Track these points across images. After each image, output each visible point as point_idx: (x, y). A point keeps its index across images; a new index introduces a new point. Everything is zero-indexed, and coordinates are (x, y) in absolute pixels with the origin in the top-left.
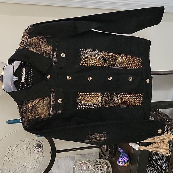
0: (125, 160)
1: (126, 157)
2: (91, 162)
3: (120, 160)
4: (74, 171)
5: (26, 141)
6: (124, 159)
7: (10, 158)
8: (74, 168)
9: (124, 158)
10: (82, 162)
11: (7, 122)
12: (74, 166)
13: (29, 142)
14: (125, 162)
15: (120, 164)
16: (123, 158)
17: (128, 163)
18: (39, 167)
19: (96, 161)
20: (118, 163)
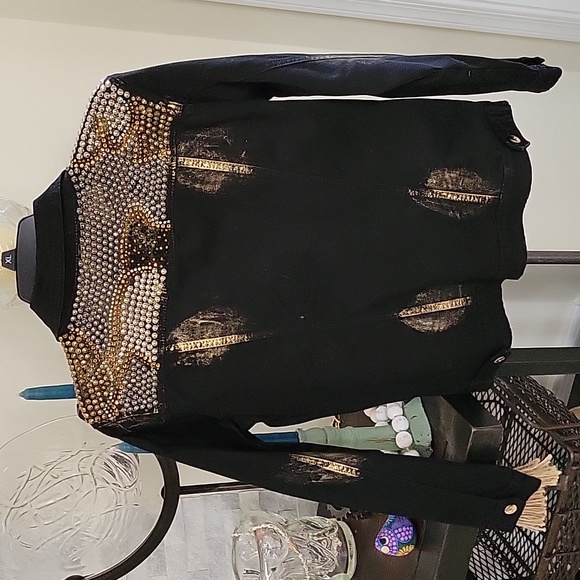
0: (402, 539)
1: (404, 529)
2: (290, 528)
3: (385, 534)
4: (234, 546)
5: (84, 454)
6: (399, 535)
7: (29, 505)
8: (235, 539)
9: (400, 530)
10: (263, 526)
11: (23, 395)
12: (236, 535)
13: (93, 457)
14: (401, 545)
15: (385, 550)
16: (396, 531)
17: (412, 548)
18: (119, 537)
19: (308, 523)
20: (377, 544)
